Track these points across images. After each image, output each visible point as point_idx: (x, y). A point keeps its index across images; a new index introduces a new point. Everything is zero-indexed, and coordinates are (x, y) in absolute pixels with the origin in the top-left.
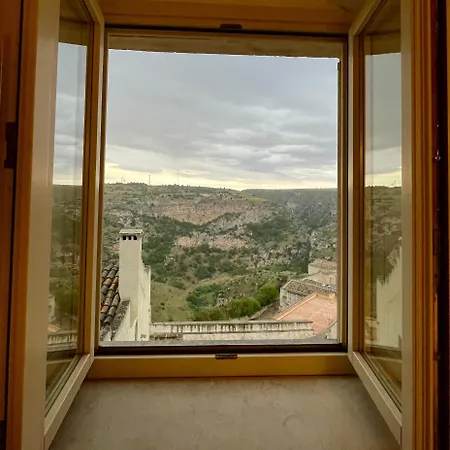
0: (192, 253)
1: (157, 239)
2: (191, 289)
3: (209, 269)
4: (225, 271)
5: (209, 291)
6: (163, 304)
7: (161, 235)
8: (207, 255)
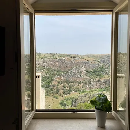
0: (62, 84)
1: (46, 77)
2: (61, 99)
3: (69, 90)
4: (76, 91)
5: (70, 100)
6: (49, 105)
7: (48, 75)
8: (68, 84)
